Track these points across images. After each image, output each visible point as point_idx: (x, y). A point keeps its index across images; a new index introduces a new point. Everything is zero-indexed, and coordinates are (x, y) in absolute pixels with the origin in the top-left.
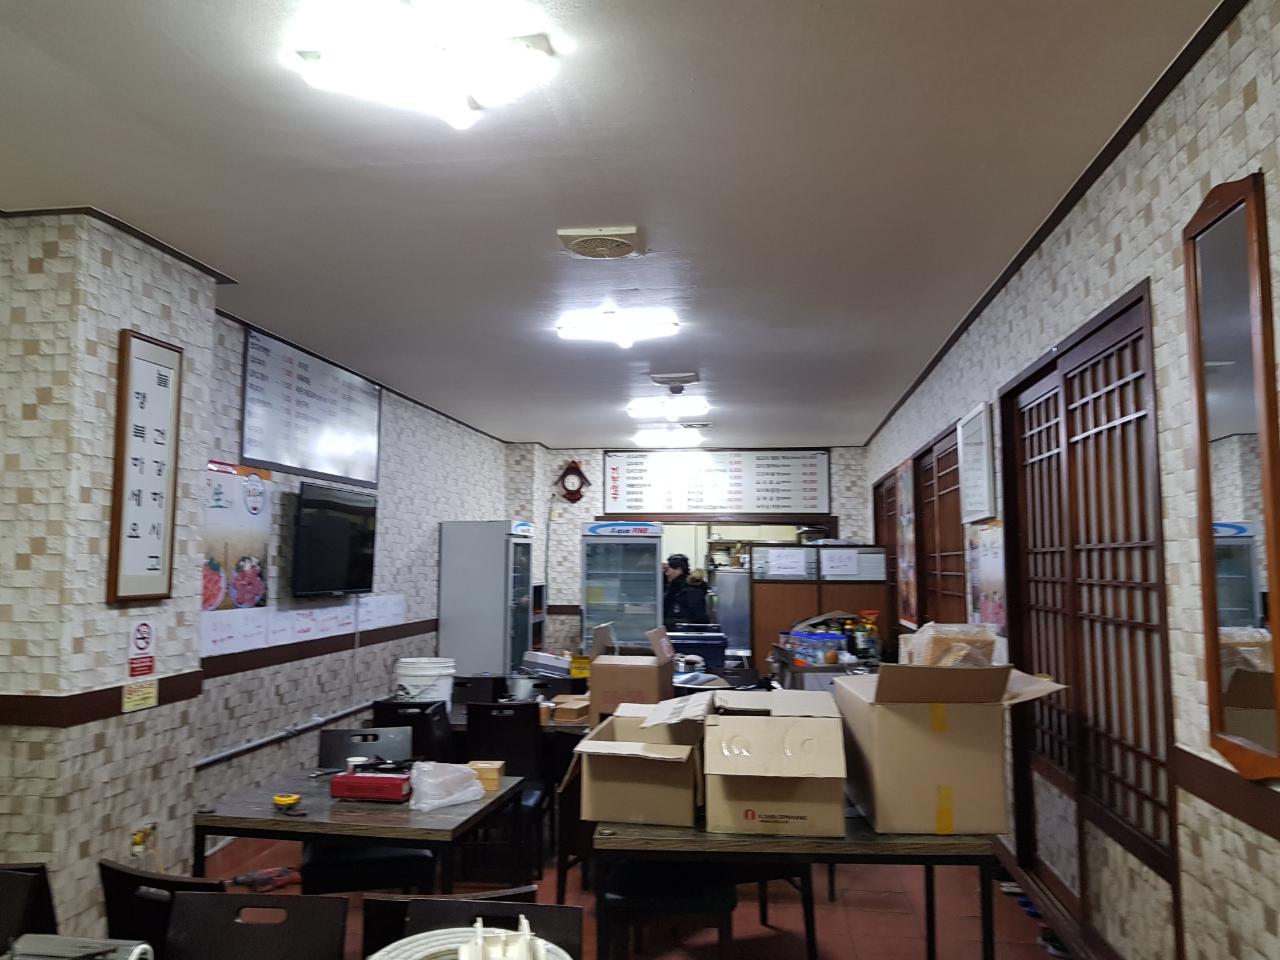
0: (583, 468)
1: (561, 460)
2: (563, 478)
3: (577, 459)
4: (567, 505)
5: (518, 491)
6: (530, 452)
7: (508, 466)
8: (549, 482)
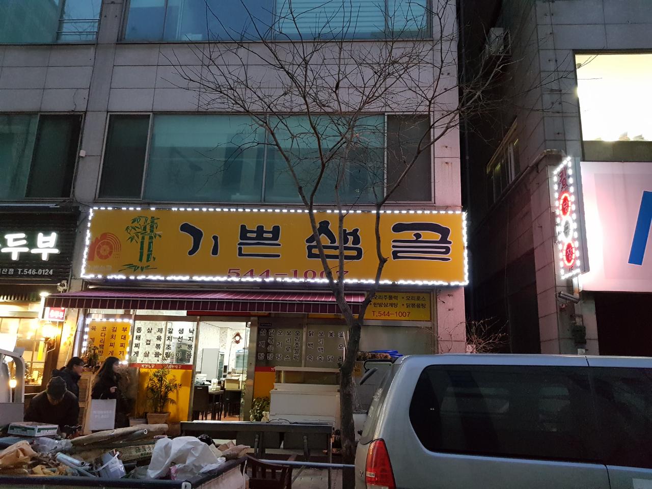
0: (241, 335)
1: (234, 333)
2: (235, 336)
3: (239, 332)
4: (236, 344)
5: (223, 340)
6: (227, 330)
7: (220, 334)
8: (231, 338)
